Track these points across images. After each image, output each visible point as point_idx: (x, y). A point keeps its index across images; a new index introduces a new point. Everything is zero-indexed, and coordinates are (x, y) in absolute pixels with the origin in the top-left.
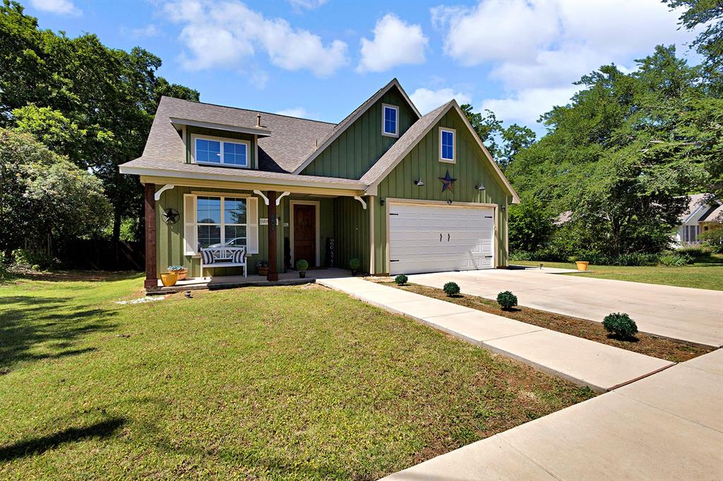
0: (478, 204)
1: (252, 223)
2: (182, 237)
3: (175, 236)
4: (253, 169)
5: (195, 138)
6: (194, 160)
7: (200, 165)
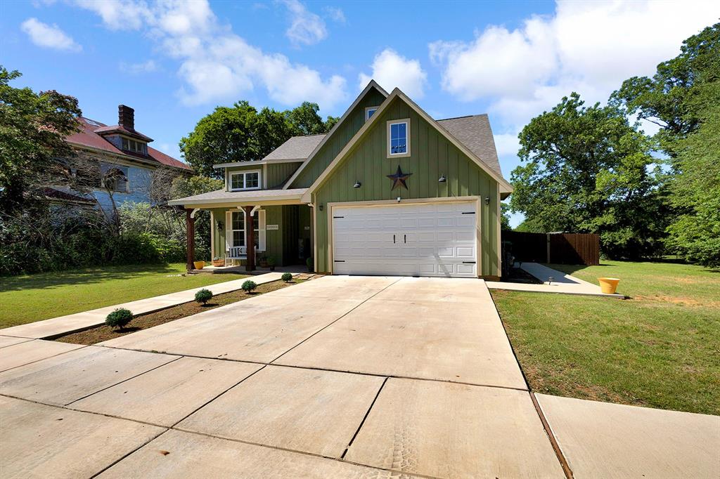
0: (446, 198)
1: (261, 228)
2: (225, 239)
3: (222, 238)
4: (262, 189)
5: (231, 174)
6: (230, 189)
7: (233, 191)
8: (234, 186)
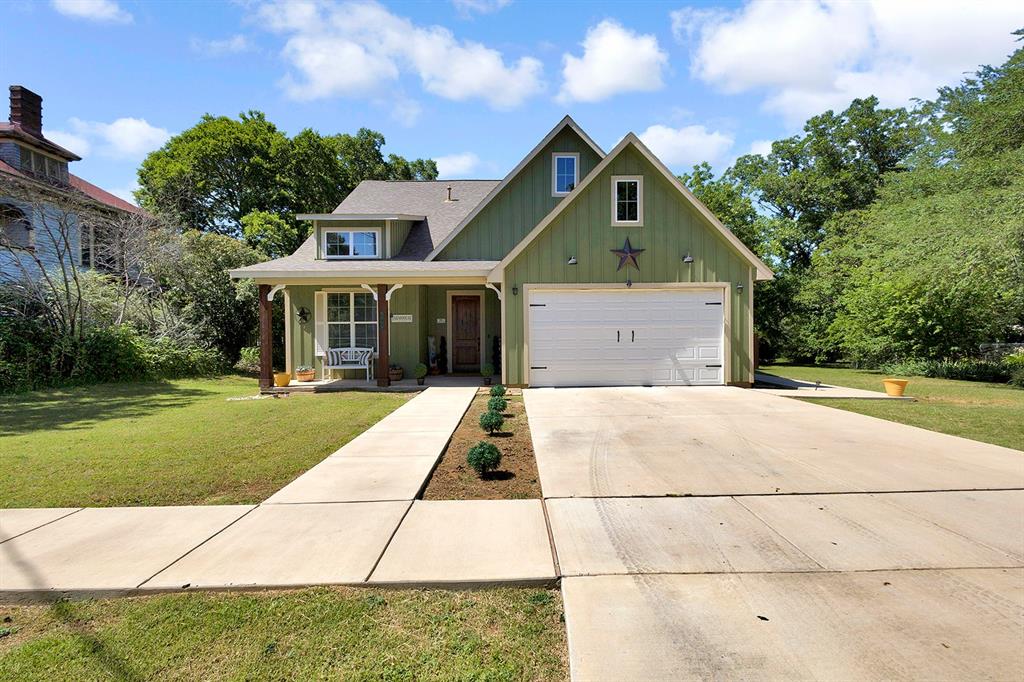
0: (689, 284)
2: (313, 337)
3: (307, 336)
4: (384, 258)
5: (325, 232)
6: (324, 255)
7: (329, 260)
8: (331, 251)
